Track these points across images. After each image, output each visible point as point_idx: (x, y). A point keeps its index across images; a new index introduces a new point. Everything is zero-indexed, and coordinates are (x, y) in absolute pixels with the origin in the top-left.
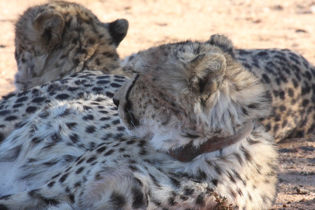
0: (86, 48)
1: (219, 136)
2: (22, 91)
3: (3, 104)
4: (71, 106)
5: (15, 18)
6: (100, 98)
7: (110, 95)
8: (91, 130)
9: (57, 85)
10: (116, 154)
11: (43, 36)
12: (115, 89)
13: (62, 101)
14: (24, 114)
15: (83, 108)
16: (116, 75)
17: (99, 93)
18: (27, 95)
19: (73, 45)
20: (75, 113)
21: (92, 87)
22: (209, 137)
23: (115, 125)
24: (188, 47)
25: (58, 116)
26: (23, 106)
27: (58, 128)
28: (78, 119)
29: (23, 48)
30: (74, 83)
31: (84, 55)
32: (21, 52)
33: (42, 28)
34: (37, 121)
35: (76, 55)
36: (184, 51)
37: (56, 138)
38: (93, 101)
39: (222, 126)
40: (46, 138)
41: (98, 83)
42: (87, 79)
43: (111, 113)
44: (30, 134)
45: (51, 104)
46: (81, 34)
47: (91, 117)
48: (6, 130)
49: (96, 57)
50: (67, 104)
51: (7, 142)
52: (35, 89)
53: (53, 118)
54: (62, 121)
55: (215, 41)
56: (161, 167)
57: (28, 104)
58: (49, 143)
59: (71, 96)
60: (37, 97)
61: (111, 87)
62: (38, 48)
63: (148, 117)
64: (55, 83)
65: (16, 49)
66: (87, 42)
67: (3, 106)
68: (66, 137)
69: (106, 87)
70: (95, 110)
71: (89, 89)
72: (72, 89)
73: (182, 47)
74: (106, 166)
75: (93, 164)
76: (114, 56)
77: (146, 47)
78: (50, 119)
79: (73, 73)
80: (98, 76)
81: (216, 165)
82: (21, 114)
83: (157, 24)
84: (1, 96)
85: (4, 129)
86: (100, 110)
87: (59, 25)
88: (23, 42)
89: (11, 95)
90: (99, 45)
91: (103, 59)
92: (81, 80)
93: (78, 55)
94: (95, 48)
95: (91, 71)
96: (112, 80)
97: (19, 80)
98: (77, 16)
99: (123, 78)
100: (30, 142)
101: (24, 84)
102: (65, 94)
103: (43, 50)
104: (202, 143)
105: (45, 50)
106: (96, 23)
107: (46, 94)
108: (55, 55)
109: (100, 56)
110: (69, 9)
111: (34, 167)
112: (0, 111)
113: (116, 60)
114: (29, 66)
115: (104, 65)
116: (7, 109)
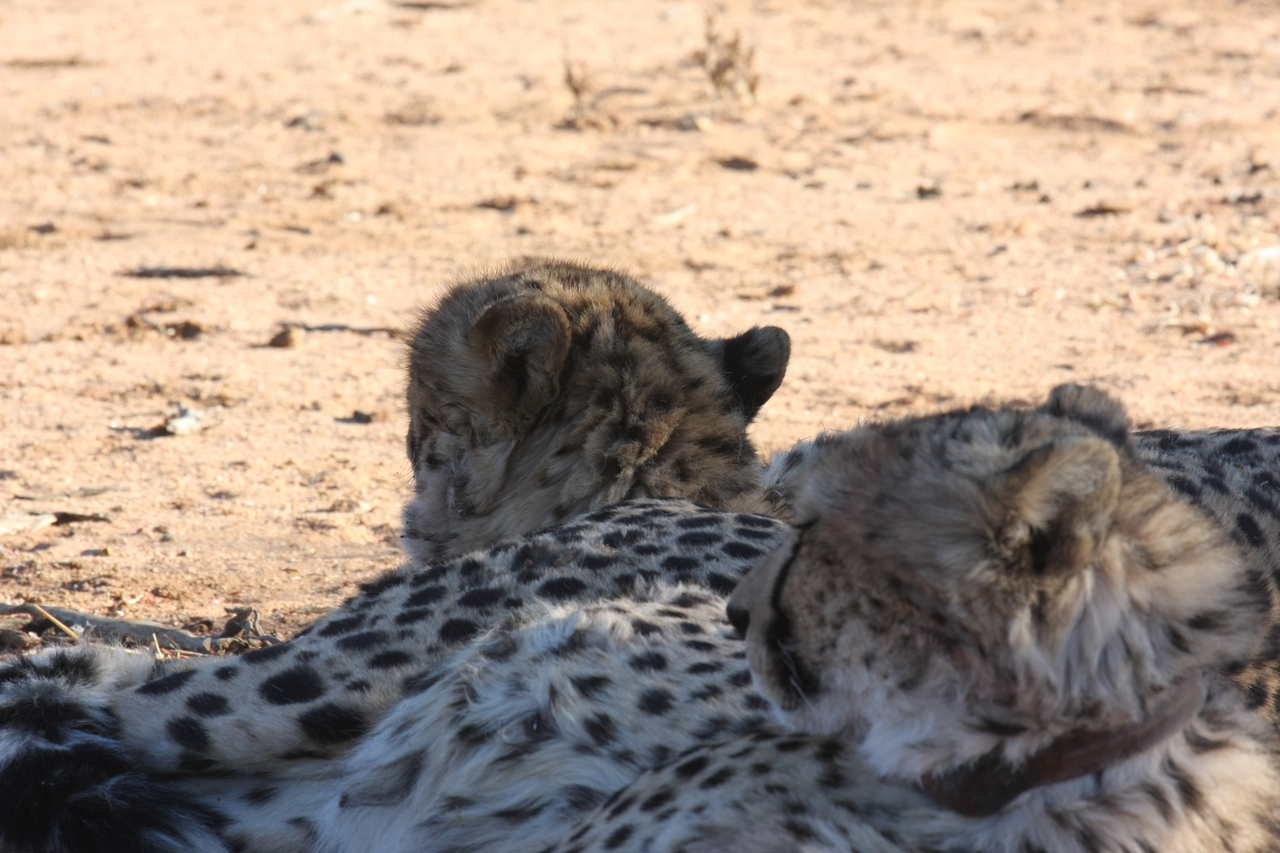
0: (641, 423)
1: (1092, 725)
2: (428, 568)
3: (361, 612)
4: (590, 622)
5: (406, 322)
6: (690, 595)
7: (721, 584)
8: (656, 703)
9: (544, 549)
10: (742, 784)
11: (499, 379)
12: (739, 563)
13: (561, 604)
14: (433, 646)
15: (632, 629)
16: (741, 513)
17: (684, 578)
18: (443, 581)
19: (601, 411)
20: (603, 645)
21: (663, 557)
22: (1057, 731)
23: (738, 689)
24: (979, 427)
25: (545, 653)
26: (430, 618)
27: (547, 696)
28: (613, 665)
29: (432, 420)
30: (602, 541)
31: (637, 444)
32: (426, 432)
33: (494, 351)
34: (476, 670)
35: (608, 445)
36: (967, 439)
37: (539, 728)
38: (664, 603)
39: (1102, 692)
40: (504, 729)
41: (683, 540)
42: (645, 526)
43: (726, 648)
44: (454, 712)
45: (523, 613)
46: (627, 376)
47: (656, 662)
48: (373, 698)
49: (677, 454)
50: (578, 612)
51: (377, 737)
52: (470, 560)
53: (531, 663)
54: (557, 671)
55: (1066, 403)
56: (892, 826)
57: (447, 612)
58: (513, 742)
59: (591, 588)
60: (477, 588)
61: (727, 557)
62: (481, 419)
63: (848, 662)
64: (539, 541)
66: (646, 402)
67: (362, 617)
68: (571, 723)
69: (709, 558)
70: (670, 637)
71: (653, 562)
72: (593, 563)
73: (959, 425)
74: (707, 823)
75: (664, 817)
76: (739, 450)
77: (844, 421)
78: (519, 661)
79: (596, 506)
80: (681, 517)
81: (1084, 825)
82: (422, 647)
83: (879, 344)
84: (355, 582)
85: (368, 695)
86: (688, 637)
87: (551, 341)
88: (434, 399)
89: (391, 580)
90: (687, 414)
91: (699, 460)
92: (624, 533)
93: (615, 445)
94: (671, 422)
95: (659, 502)
96: (728, 533)
97: (416, 528)
98: (614, 314)
99: (768, 524)
100: (452, 741)
101: (434, 541)
102: (570, 577)
103: (499, 427)
104: (1033, 751)
105: (505, 428)
106: (680, 340)
107: (508, 579)
108: (537, 443)
109: (689, 449)
110: (588, 291)
111: (463, 826)
112: (355, 633)
113: (744, 463)
114: (450, 478)
115: (704, 480)
116: (376, 628)
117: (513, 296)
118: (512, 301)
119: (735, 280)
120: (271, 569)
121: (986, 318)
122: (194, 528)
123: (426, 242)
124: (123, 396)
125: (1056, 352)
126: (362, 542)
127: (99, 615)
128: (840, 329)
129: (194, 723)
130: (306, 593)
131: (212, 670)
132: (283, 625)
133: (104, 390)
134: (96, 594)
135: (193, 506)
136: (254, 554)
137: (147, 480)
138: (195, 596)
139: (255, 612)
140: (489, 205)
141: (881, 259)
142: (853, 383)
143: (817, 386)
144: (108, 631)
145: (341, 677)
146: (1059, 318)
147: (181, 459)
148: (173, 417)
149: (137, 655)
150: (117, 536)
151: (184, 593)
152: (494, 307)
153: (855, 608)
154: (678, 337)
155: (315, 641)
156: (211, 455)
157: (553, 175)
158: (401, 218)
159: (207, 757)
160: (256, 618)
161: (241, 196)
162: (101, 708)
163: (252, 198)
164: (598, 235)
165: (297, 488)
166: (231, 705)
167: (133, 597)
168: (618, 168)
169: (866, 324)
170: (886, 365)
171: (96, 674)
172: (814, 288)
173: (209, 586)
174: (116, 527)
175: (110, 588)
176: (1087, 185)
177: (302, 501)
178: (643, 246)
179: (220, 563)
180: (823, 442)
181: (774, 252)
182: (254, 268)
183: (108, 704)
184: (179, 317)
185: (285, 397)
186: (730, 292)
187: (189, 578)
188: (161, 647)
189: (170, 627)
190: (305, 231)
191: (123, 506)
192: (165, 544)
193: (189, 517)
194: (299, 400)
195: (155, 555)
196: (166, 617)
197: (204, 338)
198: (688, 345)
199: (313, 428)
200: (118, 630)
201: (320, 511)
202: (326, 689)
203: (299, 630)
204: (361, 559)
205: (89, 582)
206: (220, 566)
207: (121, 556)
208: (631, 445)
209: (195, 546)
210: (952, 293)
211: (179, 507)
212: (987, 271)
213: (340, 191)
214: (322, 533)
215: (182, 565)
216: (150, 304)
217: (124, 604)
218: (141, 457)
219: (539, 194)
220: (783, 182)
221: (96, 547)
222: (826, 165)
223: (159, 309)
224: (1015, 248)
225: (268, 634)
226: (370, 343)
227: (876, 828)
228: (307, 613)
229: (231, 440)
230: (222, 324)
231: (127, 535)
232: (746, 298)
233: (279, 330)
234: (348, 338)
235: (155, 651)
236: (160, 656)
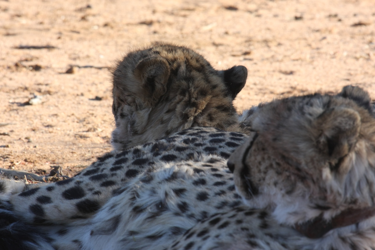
0: (196, 101)
1: (355, 207)
2: (121, 152)
3: (98, 167)
4: (179, 169)
5: (113, 65)
6: (214, 159)
7: (224, 155)
8: (202, 197)
9: (162, 145)
10: (232, 227)
11: (145, 86)
12: (231, 149)
13: (168, 163)
14: (123, 179)
15: (193, 171)
16: (231, 132)
17: (212, 154)
18: (127, 156)
19: (182, 97)
20: (183, 177)
21: (204, 147)
22: (342, 209)
23: (231, 192)
24: (316, 101)
25: (163, 180)
26: (122, 169)
27: (164, 195)
28: (187, 185)
29: (122, 100)
30: (183, 142)
31: (195, 108)
32: (119, 105)
33: (143, 76)
34: (138, 186)
35: (184, 109)
36: (312, 105)
37: (161, 207)
38: (204, 162)
39: (358, 196)
40: (149, 207)
41: (211, 141)
42: (198, 137)
43: (227, 176)
44: (131, 201)
45: (155, 166)
46: (191, 85)
47: (202, 182)
48: (102, 197)
49: (209, 112)
50: (174, 166)
51: (103, 211)
52: (136, 149)
53: (158, 184)
54: (168, 187)
55: (348, 92)
57: (128, 167)
58: (152, 212)
59: (179, 158)
60: (139, 158)
61: (227, 147)
62: (139, 100)
63: (269, 184)
64: (160, 142)
65: (114, 102)
66: (198, 94)
67: (98, 169)
68: (173, 205)
69: (220, 147)
70: (207, 173)
71: (201, 149)
72: (180, 149)
73: (310, 101)
74: (220, 241)
75: (205, 239)
76: (230, 110)
77: (268, 99)
78: (154, 183)
79: (180, 130)
80: (211, 133)
81: (352, 242)
82: (119, 179)
83: (281, 72)
84: (96, 157)
85: (100, 196)
86: (214, 173)
87: (163, 73)
88: (122, 93)
89: (108, 156)
90: (212, 97)
91: (216, 114)
92: (191, 139)
93: (187, 109)
94: (207, 100)
95: (203, 128)
96: (227, 139)
97: (116, 139)
98: (186, 62)
99: (241, 136)
100: (131, 212)
101: (123, 144)
102: (171, 154)
103: (146, 103)
104: (334, 215)
105: (148, 104)
106: (209, 71)
107: (150, 155)
108: (159, 108)
109: (213, 110)
110: (176, 54)
111: (135, 241)
112: (96, 174)
113: (232, 115)
114: (128, 121)
115: (218, 121)
116: (103, 173)
117: (150, 57)
118: (149, 59)
119: (230, 49)
120: (66, 152)
121: (319, 63)
122: (39, 138)
123: (121, 36)
124: (14, 91)
125: (343, 74)
126: (98, 142)
127: (6, 168)
128: (267, 67)
129: (39, 206)
130: (79, 160)
131: (45, 188)
132: (71, 172)
133: (7, 89)
134: (4, 161)
135: (39, 130)
136: (60, 147)
137: (23, 121)
138: (40, 162)
139: (61, 167)
140: (143, 23)
141: (282, 42)
142: (272, 86)
143: (259, 87)
144: (9, 174)
145: (91, 190)
146: (345, 62)
147: (35, 113)
148: (32, 98)
149: (19, 183)
150: (12, 141)
151: (35, 161)
152: (143, 61)
153: (271, 166)
154: (208, 70)
155: (82, 177)
156: (45, 112)
157: (166, 12)
158: (112, 28)
159: (43, 218)
160: (61, 169)
161: (55, 20)
162: (6, 201)
163: (59, 21)
164: (182, 34)
165: (75, 124)
166: (52, 200)
167: (18, 162)
168: (189, 10)
169: (276, 65)
170: (284, 79)
171: (5, 189)
172: (258, 52)
173: (45, 158)
174: (12, 137)
175: (10, 159)
176: (355, 15)
177: (77, 128)
178: (198, 37)
179: (48, 150)
180: (261, 106)
181: (244, 39)
182: (60, 46)
183: (9, 200)
184: (33, 63)
185: (71, 91)
186: (228, 54)
187: (37, 155)
188: (27, 180)
189: (31, 173)
190: (78, 33)
191: (14, 130)
192: (29, 143)
193: (37, 134)
194: (76, 92)
195: (25, 147)
196: (29, 169)
197: (42, 71)
198: (212, 73)
199: (81, 102)
200: (12, 174)
201: (84, 131)
202: (86, 194)
203: (76, 174)
204: (98, 149)
205: (2, 157)
206: (48, 151)
207: (13, 148)
208: (192, 109)
209: (39, 144)
210: (307, 54)
211: (34, 130)
212: (319, 45)
213: (90, 18)
214: (84, 139)
215: (35, 151)
216: (23, 58)
217: (14, 164)
218: (20, 113)
219: (161, 19)
220: (247, 15)
221: (5, 144)
222: (262, 8)
223: (26, 60)
224: (329, 38)
225: (65, 175)
226: (101, 72)
227: (279, 243)
228: (79, 168)
229: (52, 106)
230: (49, 65)
231: (15, 140)
232: (234, 56)
233: (69, 68)
234: (94, 70)
235: (25, 181)
236: (27, 183)
